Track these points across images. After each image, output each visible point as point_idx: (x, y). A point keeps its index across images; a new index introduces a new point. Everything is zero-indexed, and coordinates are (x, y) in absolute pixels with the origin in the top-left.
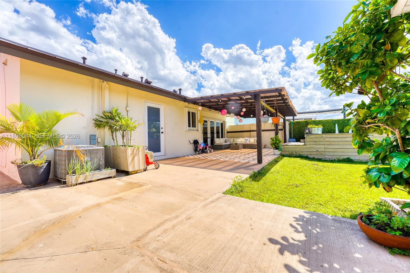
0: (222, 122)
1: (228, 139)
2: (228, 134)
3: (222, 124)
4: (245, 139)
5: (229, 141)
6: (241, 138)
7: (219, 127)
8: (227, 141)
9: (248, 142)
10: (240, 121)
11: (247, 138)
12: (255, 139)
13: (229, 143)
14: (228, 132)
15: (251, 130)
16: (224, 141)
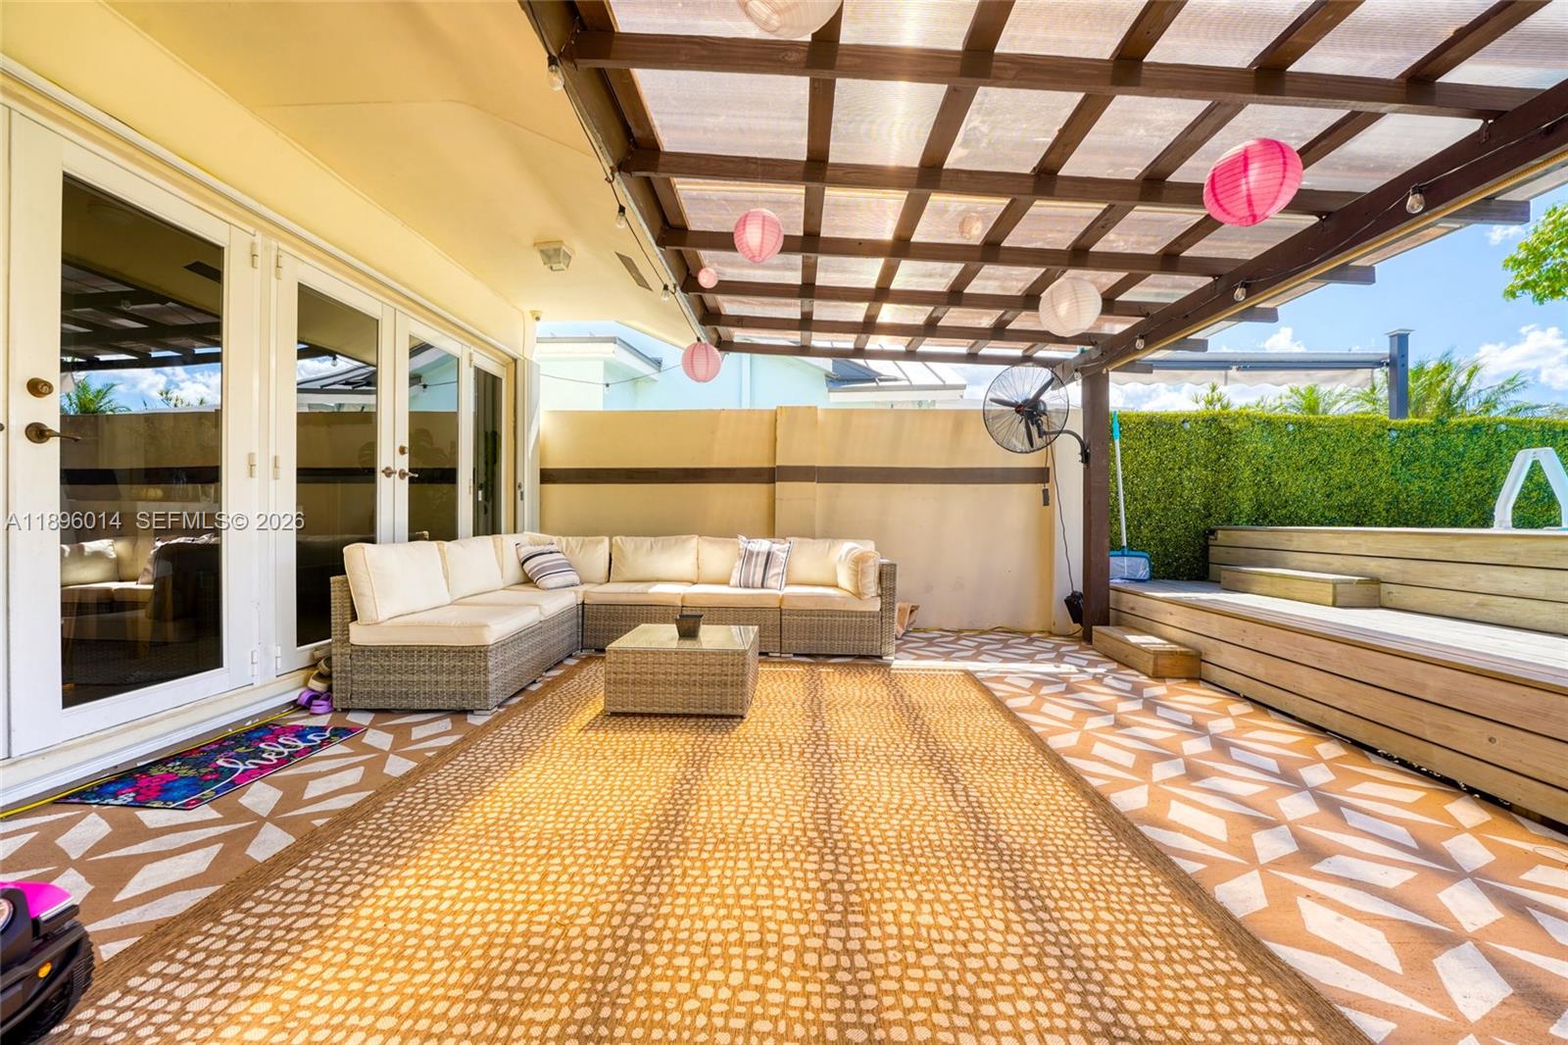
0: (492, 367)
1: (559, 542)
2: (554, 489)
3: (488, 387)
4: (748, 556)
5: (570, 566)
6: (694, 540)
7: (452, 418)
8: (543, 571)
9: (777, 589)
10: (700, 367)
11: (762, 545)
12: (858, 563)
13: (567, 600)
14: (547, 476)
15: (779, 463)
16: (512, 571)
